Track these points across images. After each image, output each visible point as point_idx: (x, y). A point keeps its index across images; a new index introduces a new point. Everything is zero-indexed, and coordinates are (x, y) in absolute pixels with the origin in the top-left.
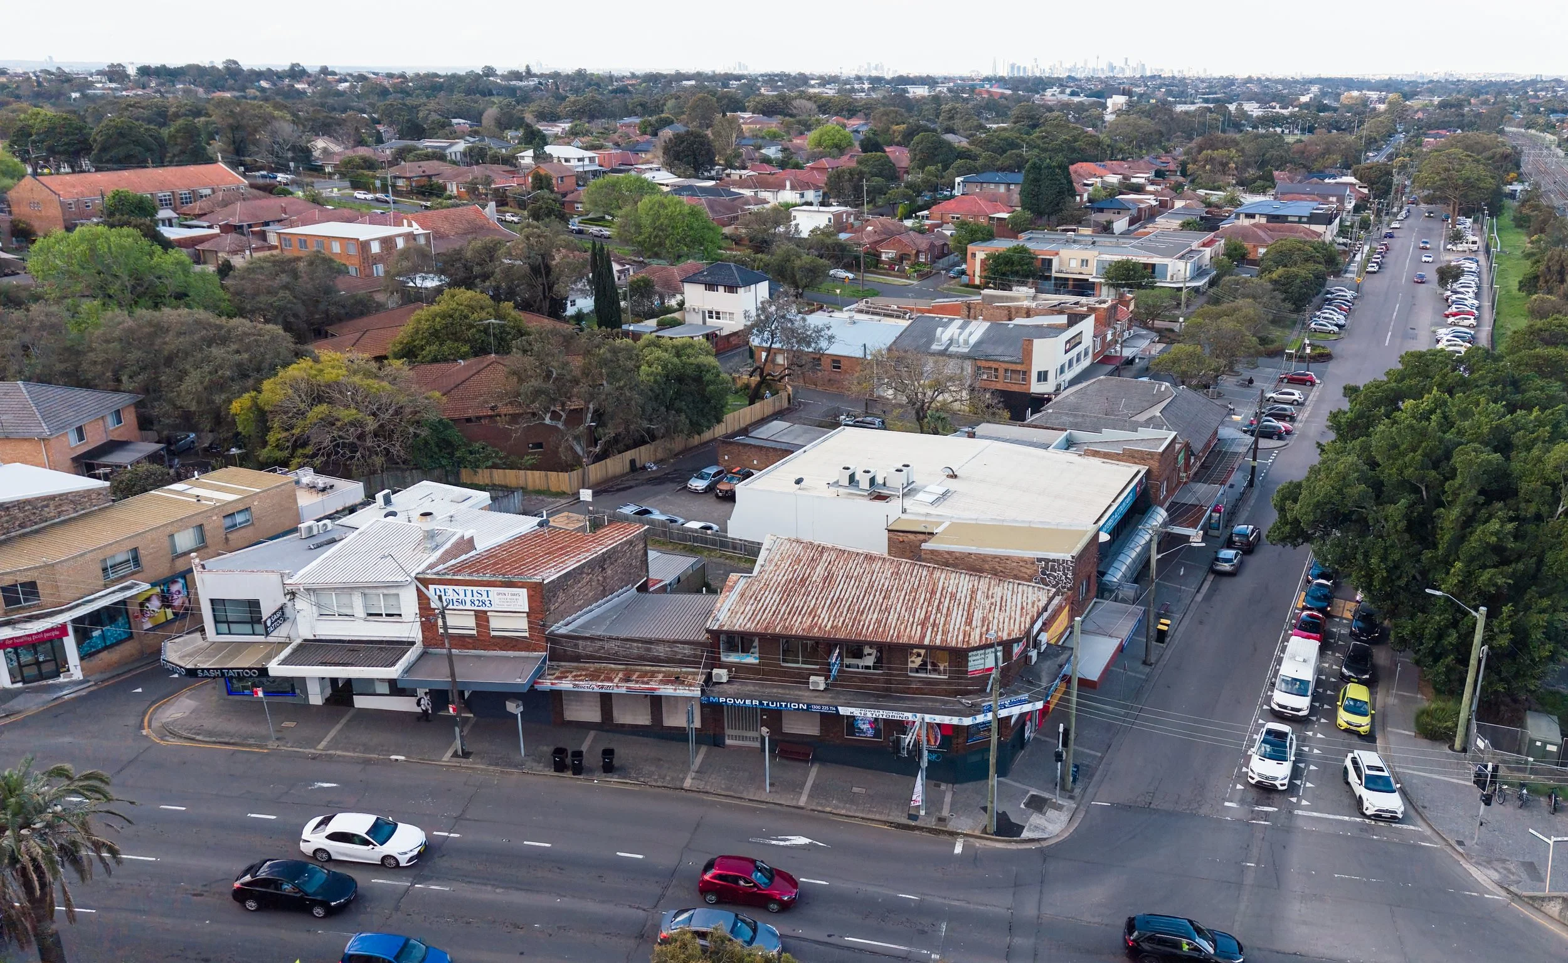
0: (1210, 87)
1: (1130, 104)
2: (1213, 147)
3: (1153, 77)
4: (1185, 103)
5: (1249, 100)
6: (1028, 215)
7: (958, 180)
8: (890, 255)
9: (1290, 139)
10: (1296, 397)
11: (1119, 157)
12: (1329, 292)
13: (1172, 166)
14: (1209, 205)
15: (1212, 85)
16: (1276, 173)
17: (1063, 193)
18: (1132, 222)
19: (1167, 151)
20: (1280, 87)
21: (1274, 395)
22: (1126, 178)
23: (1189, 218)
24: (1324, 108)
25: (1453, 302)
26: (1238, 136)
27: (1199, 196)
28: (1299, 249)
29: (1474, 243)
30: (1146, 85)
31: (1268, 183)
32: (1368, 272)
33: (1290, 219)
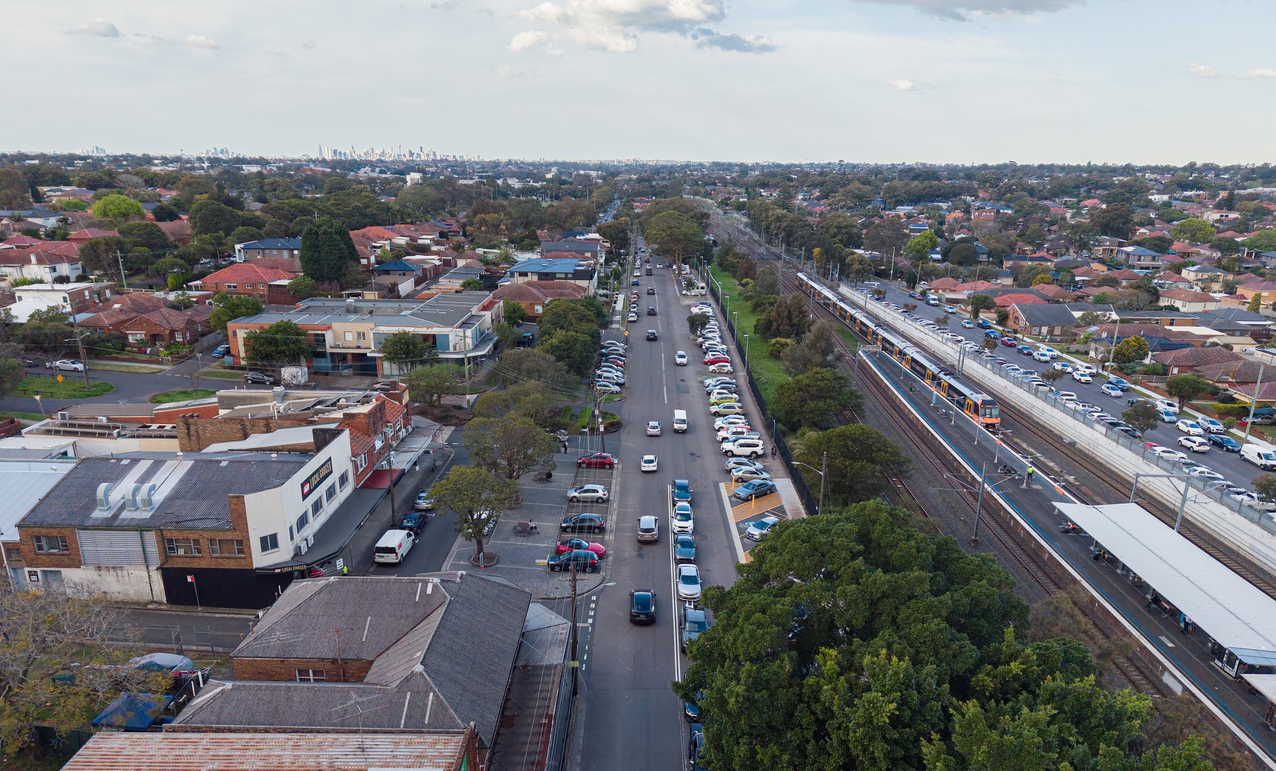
0: (483, 167)
1: (424, 179)
2: (484, 210)
3: (442, 161)
4: (466, 179)
5: (512, 176)
6: (309, 281)
7: (238, 247)
8: (138, 337)
9: (544, 204)
10: (600, 494)
11: (409, 220)
12: (604, 347)
13: (455, 227)
14: (486, 262)
15: (484, 166)
16: (539, 232)
17: (345, 258)
18: (417, 283)
19: (453, 215)
20: (531, 168)
21: (576, 494)
22: (413, 239)
23: (469, 278)
24: (564, 182)
25: (707, 349)
26: (505, 203)
27: (478, 255)
28: (573, 309)
29: (702, 288)
30: (436, 166)
31: (534, 242)
32: (629, 322)
33: (558, 276)
